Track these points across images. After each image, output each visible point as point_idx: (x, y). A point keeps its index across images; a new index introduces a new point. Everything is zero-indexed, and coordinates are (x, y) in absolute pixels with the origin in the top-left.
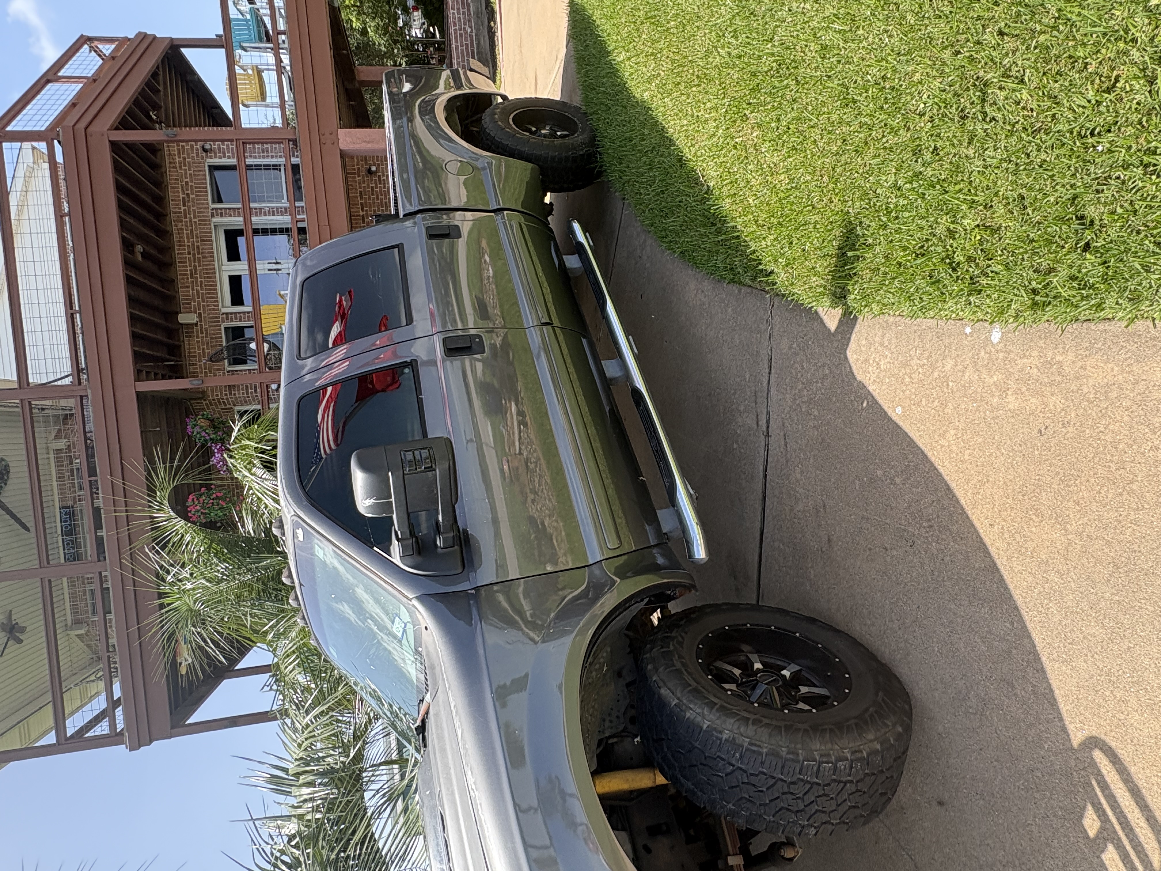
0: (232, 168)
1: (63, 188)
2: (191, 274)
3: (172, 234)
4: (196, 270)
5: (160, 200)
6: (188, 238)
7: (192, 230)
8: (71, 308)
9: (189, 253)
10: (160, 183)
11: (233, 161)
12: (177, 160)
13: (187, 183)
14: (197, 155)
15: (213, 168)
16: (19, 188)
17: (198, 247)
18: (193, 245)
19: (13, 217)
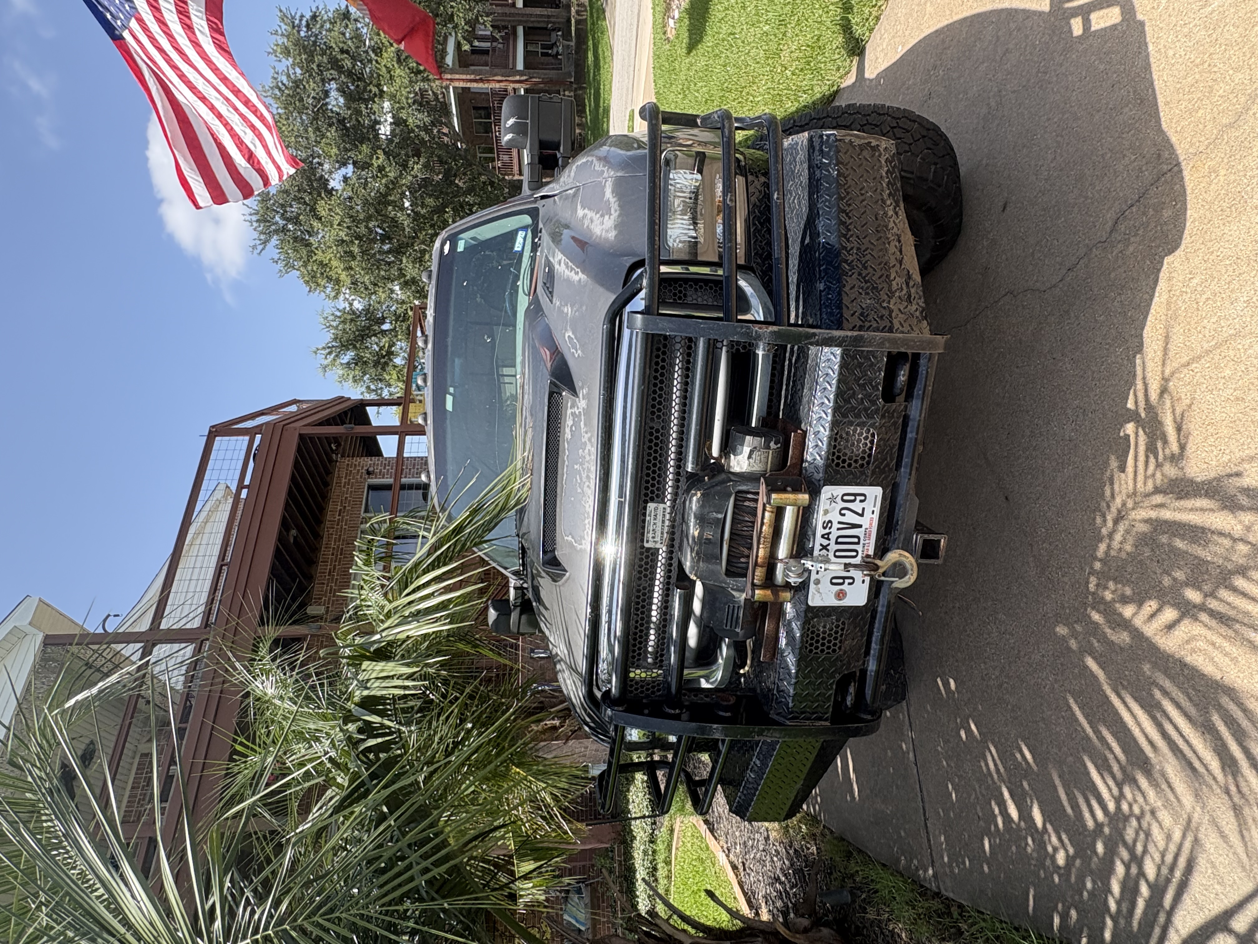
0: (388, 487)
1: (239, 513)
2: (330, 572)
3: (322, 538)
4: (334, 569)
5: (322, 509)
6: (335, 542)
7: (340, 535)
8: (223, 560)
9: (333, 554)
10: (325, 497)
11: (391, 481)
12: (343, 480)
13: (346, 498)
14: (361, 477)
15: (372, 488)
16: (201, 520)
17: (342, 549)
18: (338, 547)
19: (186, 543)
